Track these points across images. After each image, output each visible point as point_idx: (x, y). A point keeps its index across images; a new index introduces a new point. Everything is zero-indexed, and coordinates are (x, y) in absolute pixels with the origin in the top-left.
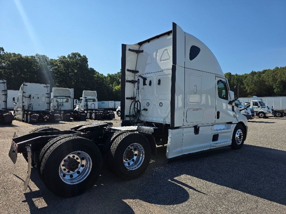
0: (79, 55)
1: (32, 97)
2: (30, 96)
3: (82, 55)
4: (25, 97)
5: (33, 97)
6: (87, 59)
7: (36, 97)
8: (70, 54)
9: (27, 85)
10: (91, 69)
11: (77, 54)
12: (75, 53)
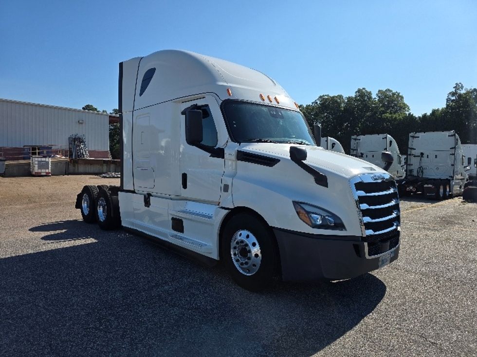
1: (425, 156)
2: (422, 154)
4: (415, 156)
5: (428, 156)
7: (432, 157)
9: (418, 137)
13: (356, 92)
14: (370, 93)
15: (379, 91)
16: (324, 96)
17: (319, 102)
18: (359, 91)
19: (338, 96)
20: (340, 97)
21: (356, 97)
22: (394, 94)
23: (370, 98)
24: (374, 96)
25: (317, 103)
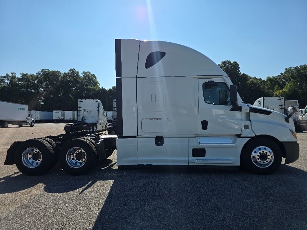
0: (229, 63)
3: (232, 62)
6: (238, 65)
8: (220, 64)
10: (244, 74)
11: (226, 62)
12: (224, 62)
13: (69, 70)
14: (78, 73)
15: (83, 72)
16: (45, 69)
17: (41, 74)
18: (71, 70)
19: (57, 71)
20: (58, 72)
21: (68, 73)
22: (92, 75)
23: (78, 75)
24: (80, 74)
25: (40, 74)
